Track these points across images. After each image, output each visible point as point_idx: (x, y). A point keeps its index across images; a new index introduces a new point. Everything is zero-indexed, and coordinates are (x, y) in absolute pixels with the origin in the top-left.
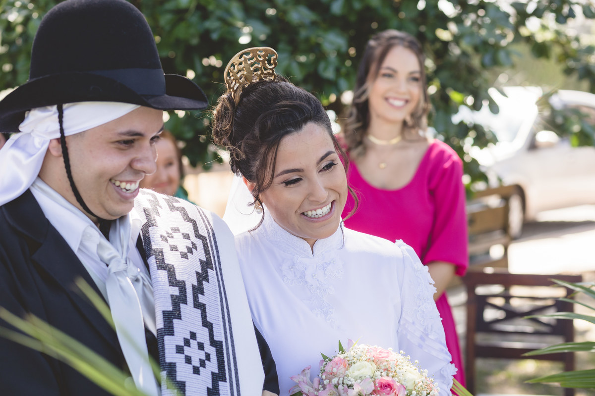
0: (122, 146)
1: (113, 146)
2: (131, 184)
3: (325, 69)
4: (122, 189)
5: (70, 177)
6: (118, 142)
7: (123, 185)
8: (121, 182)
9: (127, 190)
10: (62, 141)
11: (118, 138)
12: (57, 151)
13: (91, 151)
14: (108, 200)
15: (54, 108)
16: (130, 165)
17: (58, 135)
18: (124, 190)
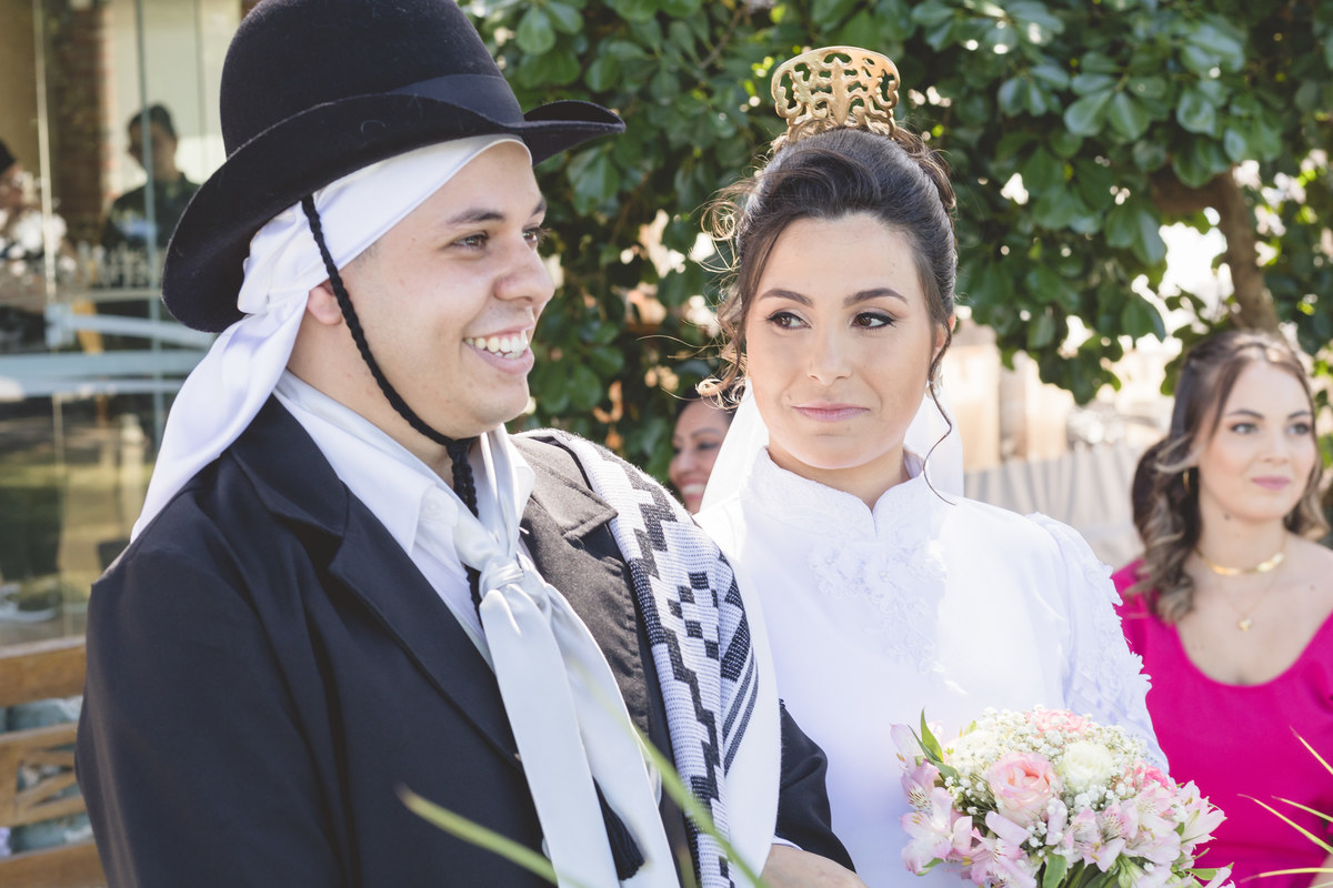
0: (467, 252)
1: (445, 256)
2: (510, 339)
3: (1196, 109)
4: (493, 353)
5: (368, 355)
6: (453, 244)
7: (494, 344)
8: (487, 338)
9: (504, 354)
10: (336, 284)
11: (451, 235)
12: (328, 311)
13: (402, 282)
14: (470, 385)
15: (296, 214)
16: (495, 293)
17: (324, 275)
18: (499, 354)
